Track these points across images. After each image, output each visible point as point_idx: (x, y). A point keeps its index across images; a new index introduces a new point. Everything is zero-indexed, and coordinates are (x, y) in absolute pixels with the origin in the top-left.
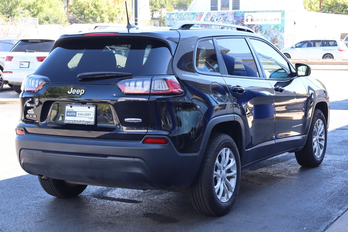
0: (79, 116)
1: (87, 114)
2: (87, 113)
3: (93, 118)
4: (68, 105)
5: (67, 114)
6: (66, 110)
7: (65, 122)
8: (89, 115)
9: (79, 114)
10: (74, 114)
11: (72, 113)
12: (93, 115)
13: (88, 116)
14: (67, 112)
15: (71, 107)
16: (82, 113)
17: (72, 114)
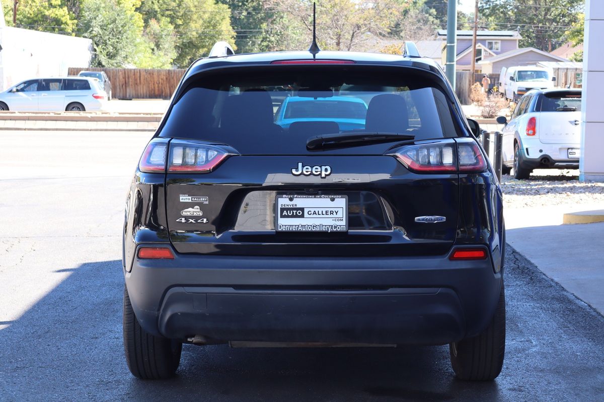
0: (311, 216)
1: (329, 212)
2: (329, 210)
3: (344, 219)
4: (284, 196)
5: (282, 212)
6: (279, 207)
7: (279, 229)
8: (335, 213)
9: (310, 213)
10: (299, 213)
11: (295, 211)
12: (342, 213)
13: (332, 216)
14: (282, 210)
15: (291, 199)
16: (316, 210)
17: (293, 213)
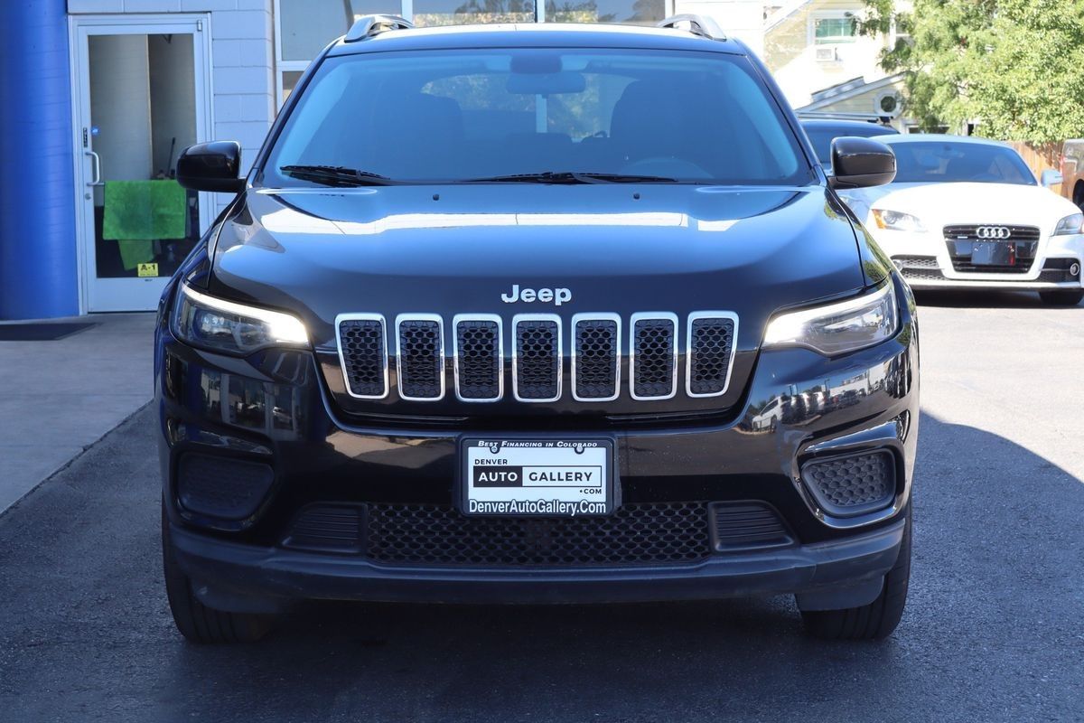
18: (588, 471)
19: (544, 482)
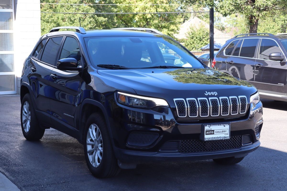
18: (226, 130)
19: (218, 133)
